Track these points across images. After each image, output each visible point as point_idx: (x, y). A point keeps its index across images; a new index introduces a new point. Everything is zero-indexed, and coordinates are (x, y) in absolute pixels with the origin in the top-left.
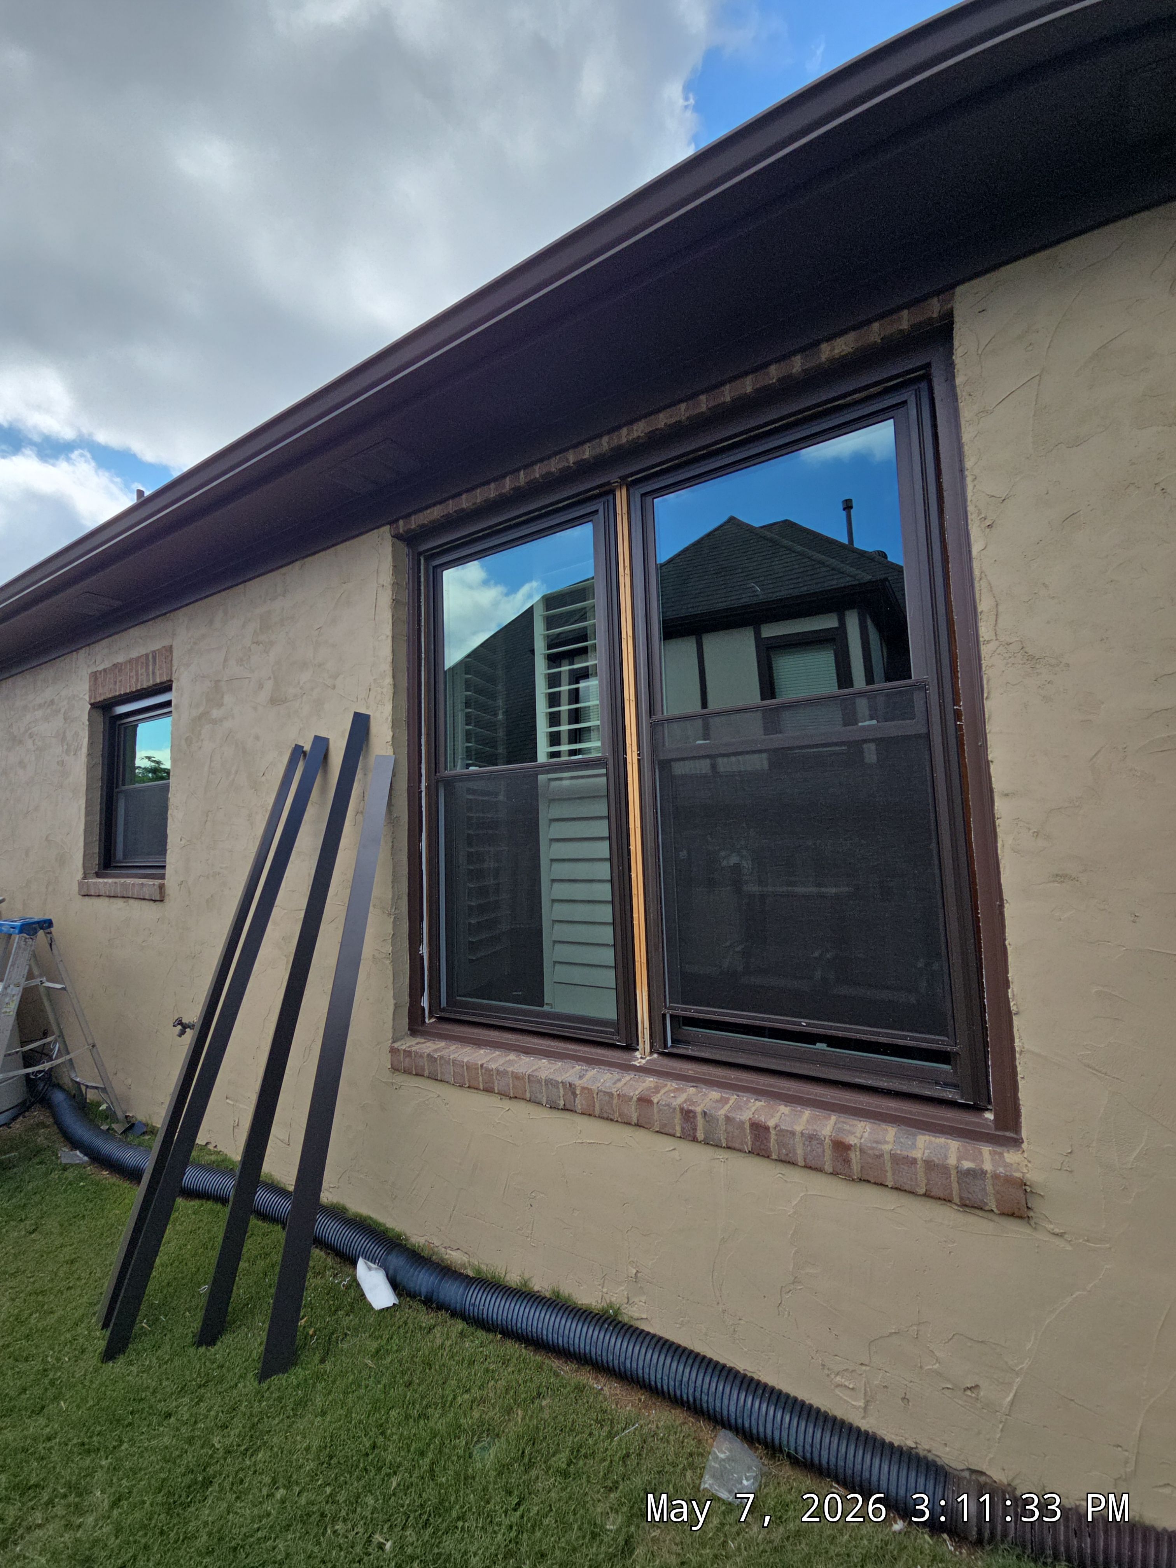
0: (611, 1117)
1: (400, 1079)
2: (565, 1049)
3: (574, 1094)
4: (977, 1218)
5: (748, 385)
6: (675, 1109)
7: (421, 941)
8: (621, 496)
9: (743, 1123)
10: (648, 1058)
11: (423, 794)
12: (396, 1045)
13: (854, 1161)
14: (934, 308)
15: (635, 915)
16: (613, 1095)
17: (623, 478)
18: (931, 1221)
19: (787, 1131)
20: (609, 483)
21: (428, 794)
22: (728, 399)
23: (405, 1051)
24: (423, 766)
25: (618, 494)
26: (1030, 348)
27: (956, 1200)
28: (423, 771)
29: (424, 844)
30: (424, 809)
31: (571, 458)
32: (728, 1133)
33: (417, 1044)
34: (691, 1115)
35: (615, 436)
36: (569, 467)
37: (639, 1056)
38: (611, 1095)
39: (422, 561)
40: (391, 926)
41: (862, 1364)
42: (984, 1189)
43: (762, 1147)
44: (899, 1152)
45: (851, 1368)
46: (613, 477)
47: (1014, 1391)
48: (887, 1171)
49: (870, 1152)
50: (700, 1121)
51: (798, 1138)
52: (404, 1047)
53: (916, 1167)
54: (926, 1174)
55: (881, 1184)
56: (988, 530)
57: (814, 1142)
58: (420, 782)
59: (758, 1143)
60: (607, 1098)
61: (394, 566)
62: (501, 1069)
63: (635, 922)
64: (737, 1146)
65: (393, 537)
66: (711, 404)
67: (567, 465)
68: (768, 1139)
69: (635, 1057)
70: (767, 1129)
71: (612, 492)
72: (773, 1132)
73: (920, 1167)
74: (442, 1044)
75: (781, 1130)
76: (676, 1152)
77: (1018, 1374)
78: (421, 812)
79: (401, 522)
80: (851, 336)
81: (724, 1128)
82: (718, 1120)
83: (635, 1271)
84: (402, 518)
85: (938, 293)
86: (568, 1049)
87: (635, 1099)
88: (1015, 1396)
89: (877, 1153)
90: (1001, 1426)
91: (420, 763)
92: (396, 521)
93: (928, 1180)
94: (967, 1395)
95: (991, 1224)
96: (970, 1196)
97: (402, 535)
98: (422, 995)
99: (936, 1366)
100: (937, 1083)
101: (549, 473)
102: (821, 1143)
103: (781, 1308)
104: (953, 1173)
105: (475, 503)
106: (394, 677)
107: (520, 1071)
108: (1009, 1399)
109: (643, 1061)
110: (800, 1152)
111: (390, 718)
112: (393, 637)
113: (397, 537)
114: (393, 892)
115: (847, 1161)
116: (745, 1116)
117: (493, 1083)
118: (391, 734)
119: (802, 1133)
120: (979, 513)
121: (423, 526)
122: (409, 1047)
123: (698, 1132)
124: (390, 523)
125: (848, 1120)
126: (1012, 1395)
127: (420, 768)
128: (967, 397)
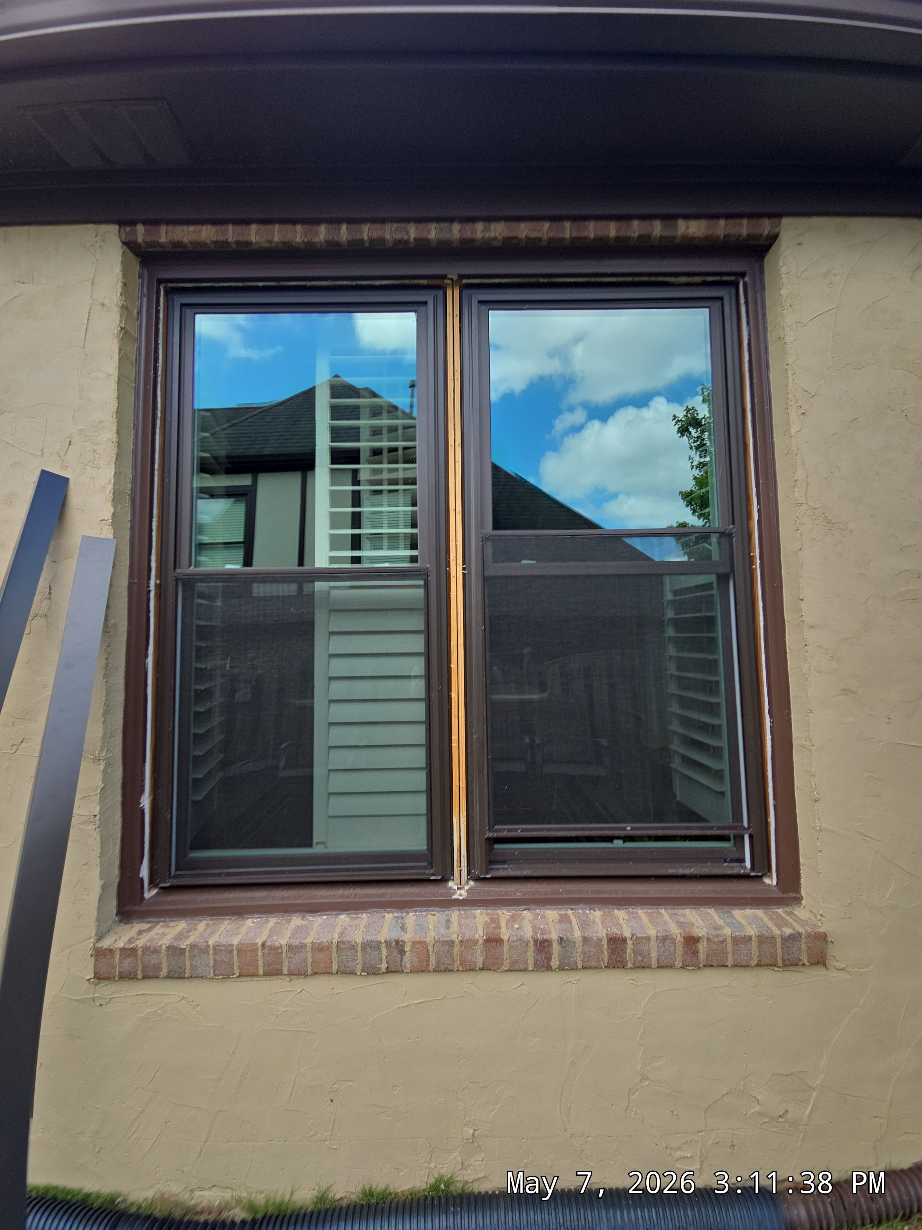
0: (450, 967)
1: (107, 990)
2: (365, 896)
3: (402, 952)
4: (790, 972)
5: (612, 230)
6: (528, 942)
7: (142, 791)
8: (453, 296)
9: (600, 940)
10: (466, 888)
11: (152, 594)
12: (105, 944)
13: (701, 951)
14: (766, 227)
15: (454, 737)
16: (453, 942)
17: (461, 277)
18: (757, 985)
19: (643, 938)
20: (444, 277)
21: (159, 596)
22: (592, 235)
23: (123, 950)
24: (153, 558)
25: (449, 293)
26: (830, 286)
27: (780, 963)
28: (153, 565)
29: (150, 661)
30: (152, 615)
31: (412, 232)
32: (584, 954)
33: (140, 933)
34: (546, 944)
35: (469, 227)
36: (407, 242)
37: (455, 887)
38: (451, 943)
39: (162, 293)
40: (100, 776)
41: (699, 1132)
42: (800, 949)
43: (618, 959)
44: (738, 934)
45: (689, 1140)
46: (453, 272)
47: (811, 1104)
48: (728, 953)
49: (715, 940)
50: (556, 949)
51: (653, 942)
52: (121, 944)
53: (751, 944)
54: (758, 947)
55: (723, 966)
56: (802, 416)
57: (667, 942)
58: (149, 578)
59: (614, 957)
60: (446, 948)
61: (125, 284)
62: (295, 942)
63: (454, 745)
64: (593, 964)
65: (124, 243)
66: (575, 234)
67: (406, 238)
68: (624, 950)
69: (451, 888)
70: (624, 940)
71: (442, 288)
72: (629, 942)
73: (754, 942)
74: (181, 925)
75: (638, 939)
76: (524, 987)
77: (814, 1089)
78: (148, 618)
79: (140, 228)
80: (703, 223)
81: (580, 950)
82: (575, 943)
83: (471, 1131)
84: (145, 223)
85: (770, 216)
86: (369, 896)
87: (481, 942)
88: (812, 1109)
89: (721, 939)
90: (801, 1136)
91: (150, 554)
92: (133, 223)
93: (760, 952)
94: (780, 1122)
95: (800, 975)
96: (789, 957)
97: (139, 245)
98: (141, 863)
99: (758, 1108)
100: (725, 861)
101: (382, 240)
102: (673, 941)
103: (628, 1110)
104: (779, 941)
105: (271, 242)
106: (118, 432)
107: (325, 940)
108: (808, 1112)
109: (463, 892)
110: (654, 954)
111: (110, 487)
112: (119, 378)
113: (131, 246)
114: (105, 729)
115: (696, 953)
116: (600, 932)
117: (281, 964)
118: (112, 510)
119: (657, 937)
120: (797, 402)
121: (179, 244)
122: (130, 941)
123: (553, 960)
124: (122, 223)
125: (676, 911)
126: (810, 1108)
127: (149, 561)
128: (789, 308)
